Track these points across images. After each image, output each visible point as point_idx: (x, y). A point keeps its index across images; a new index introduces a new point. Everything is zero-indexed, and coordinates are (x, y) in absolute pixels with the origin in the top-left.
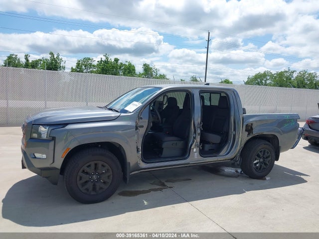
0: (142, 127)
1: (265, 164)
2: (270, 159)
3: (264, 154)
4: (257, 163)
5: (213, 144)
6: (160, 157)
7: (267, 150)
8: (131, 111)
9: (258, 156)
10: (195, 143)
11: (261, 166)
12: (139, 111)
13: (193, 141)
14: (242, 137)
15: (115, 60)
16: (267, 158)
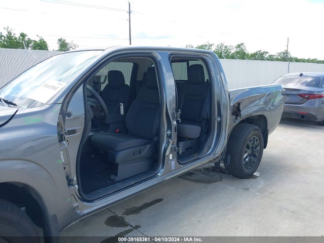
0: (74, 132)
1: (255, 156)
2: (258, 148)
3: (253, 143)
4: (246, 157)
5: (189, 139)
6: (114, 182)
7: (256, 138)
8: (44, 102)
9: (248, 147)
10: (170, 145)
11: (250, 160)
12: (61, 101)
13: (168, 143)
14: (228, 122)
15: (21, 35)
16: (256, 147)
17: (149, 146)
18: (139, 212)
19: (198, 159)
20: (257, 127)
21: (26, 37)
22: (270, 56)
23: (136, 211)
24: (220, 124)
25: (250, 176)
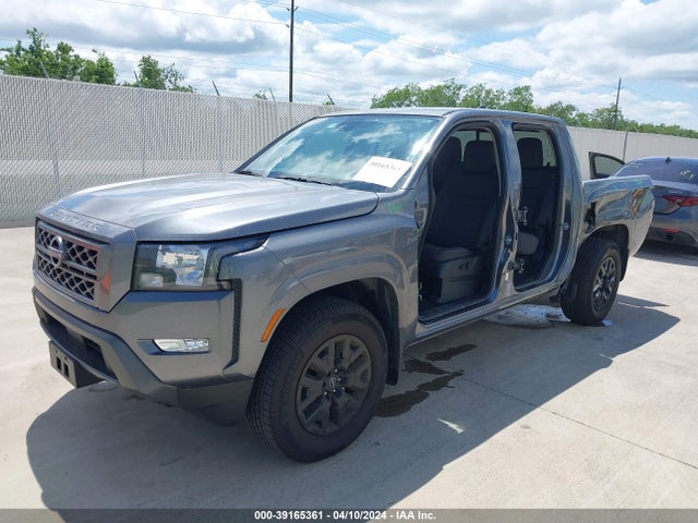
1: (608, 291)
2: (613, 279)
3: (608, 270)
4: (596, 292)
7: (613, 261)
9: (600, 275)
10: (509, 259)
11: (601, 296)
13: (507, 256)
14: (580, 233)
15: (59, 48)
16: (611, 276)
17: (476, 259)
18: (449, 358)
19: (534, 286)
20: (614, 244)
21: (71, 53)
22: (579, 116)
23: (447, 355)
24: (567, 234)
25: (597, 322)
